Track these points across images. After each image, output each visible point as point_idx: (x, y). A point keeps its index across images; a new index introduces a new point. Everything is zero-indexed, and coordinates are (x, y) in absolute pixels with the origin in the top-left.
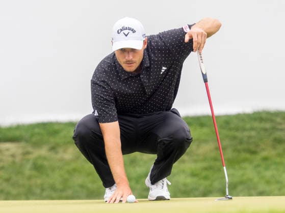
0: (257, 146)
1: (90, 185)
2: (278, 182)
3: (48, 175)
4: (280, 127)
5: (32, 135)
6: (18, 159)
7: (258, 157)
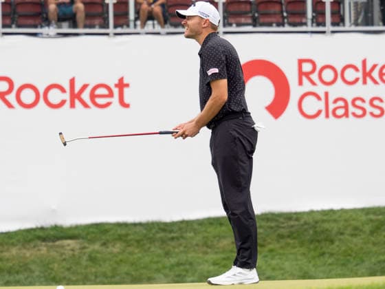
0: (265, 240)
1: (133, 273)
2: (281, 269)
3: (100, 266)
4: (283, 225)
5: (88, 234)
6: (76, 253)
7: (266, 249)
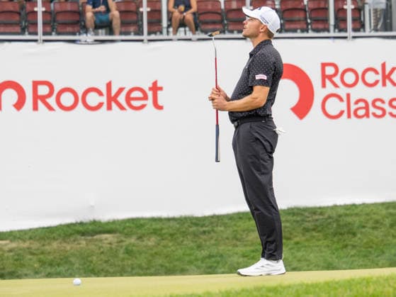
0: (291, 234)
1: (167, 265)
2: (306, 260)
3: (136, 258)
4: (308, 219)
5: (124, 228)
6: (113, 246)
7: (292, 242)
